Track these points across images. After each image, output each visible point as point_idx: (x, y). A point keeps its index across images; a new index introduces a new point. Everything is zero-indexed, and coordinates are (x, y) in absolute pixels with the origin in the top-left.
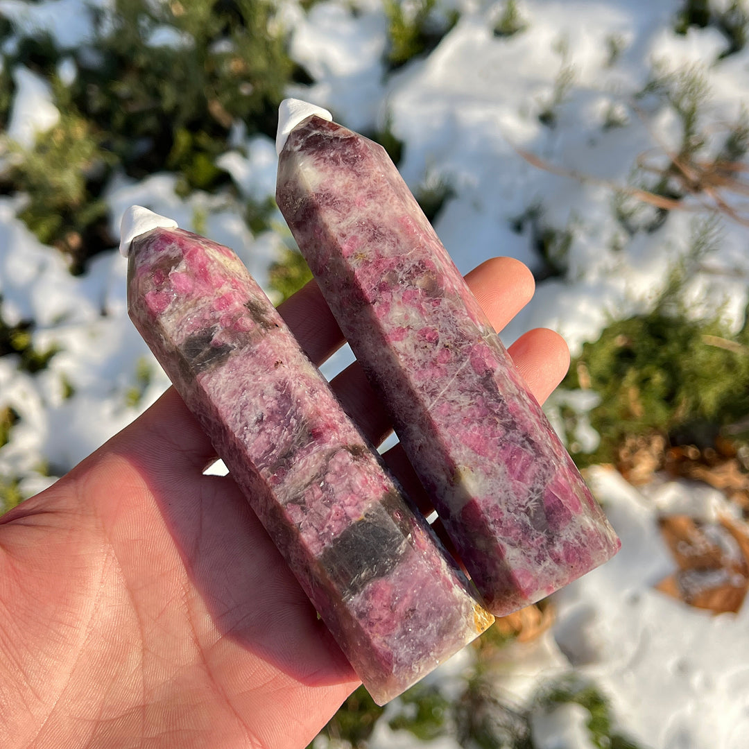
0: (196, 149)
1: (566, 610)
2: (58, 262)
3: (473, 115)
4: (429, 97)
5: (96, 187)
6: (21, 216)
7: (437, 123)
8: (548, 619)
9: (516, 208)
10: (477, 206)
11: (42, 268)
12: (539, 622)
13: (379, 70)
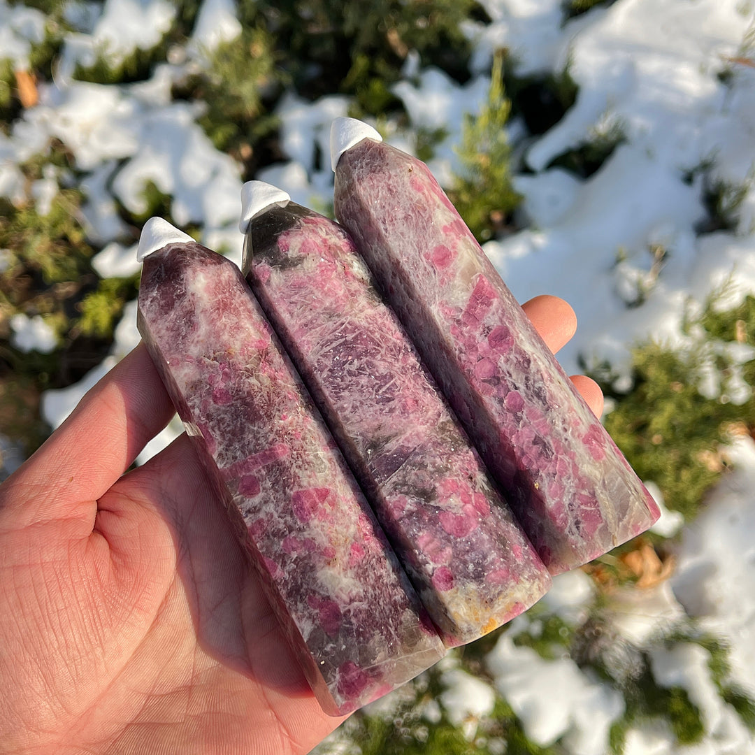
0: (372, 74)
1: (687, 563)
2: (231, 169)
3: (651, 66)
4: (608, 45)
5: (270, 103)
6: (198, 121)
7: (616, 71)
8: (668, 569)
9: (690, 159)
10: (649, 154)
11: (215, 173)
12: (659, 571)
13: (559, 16)
